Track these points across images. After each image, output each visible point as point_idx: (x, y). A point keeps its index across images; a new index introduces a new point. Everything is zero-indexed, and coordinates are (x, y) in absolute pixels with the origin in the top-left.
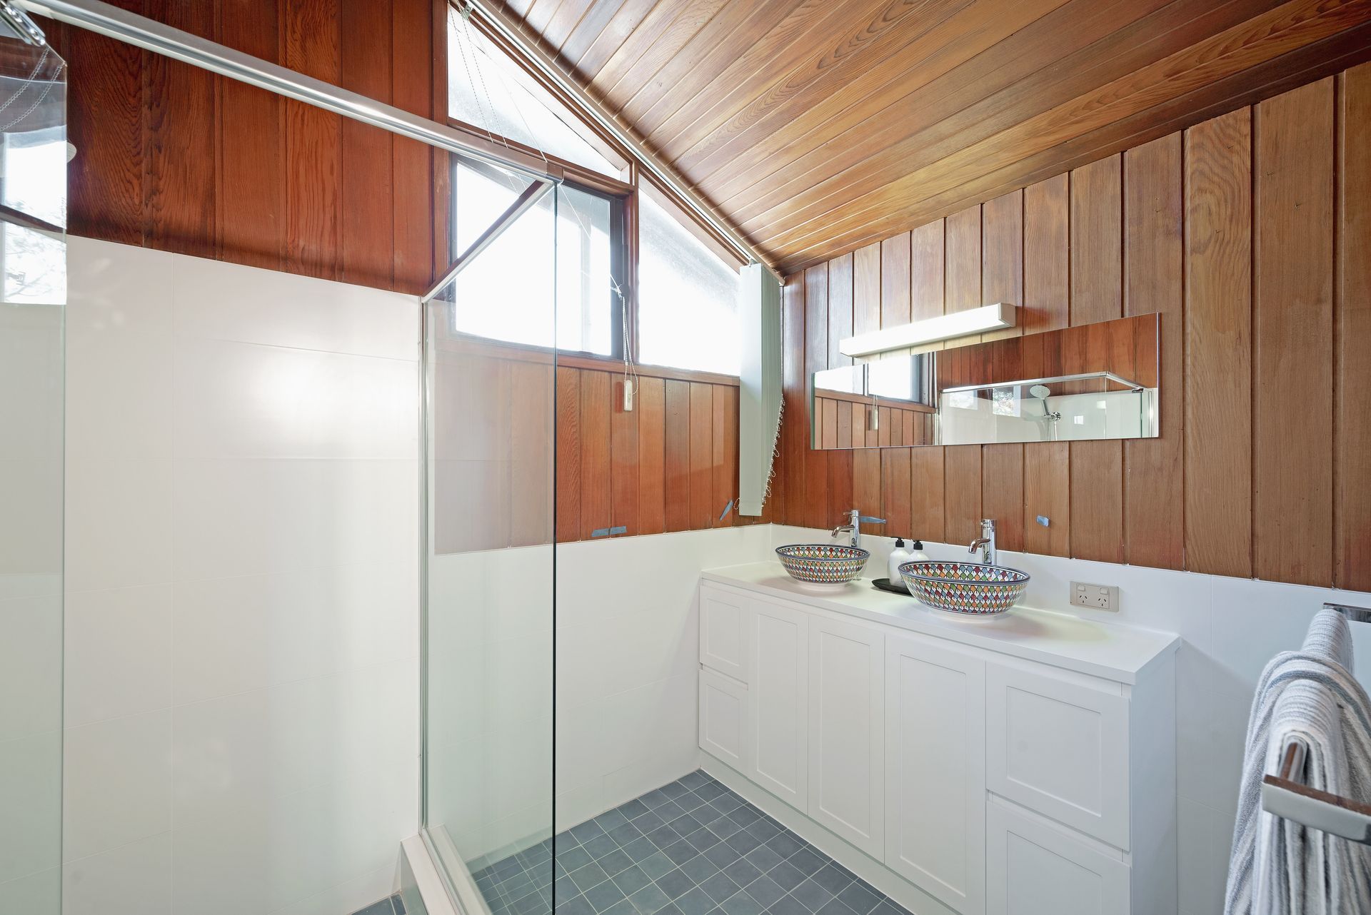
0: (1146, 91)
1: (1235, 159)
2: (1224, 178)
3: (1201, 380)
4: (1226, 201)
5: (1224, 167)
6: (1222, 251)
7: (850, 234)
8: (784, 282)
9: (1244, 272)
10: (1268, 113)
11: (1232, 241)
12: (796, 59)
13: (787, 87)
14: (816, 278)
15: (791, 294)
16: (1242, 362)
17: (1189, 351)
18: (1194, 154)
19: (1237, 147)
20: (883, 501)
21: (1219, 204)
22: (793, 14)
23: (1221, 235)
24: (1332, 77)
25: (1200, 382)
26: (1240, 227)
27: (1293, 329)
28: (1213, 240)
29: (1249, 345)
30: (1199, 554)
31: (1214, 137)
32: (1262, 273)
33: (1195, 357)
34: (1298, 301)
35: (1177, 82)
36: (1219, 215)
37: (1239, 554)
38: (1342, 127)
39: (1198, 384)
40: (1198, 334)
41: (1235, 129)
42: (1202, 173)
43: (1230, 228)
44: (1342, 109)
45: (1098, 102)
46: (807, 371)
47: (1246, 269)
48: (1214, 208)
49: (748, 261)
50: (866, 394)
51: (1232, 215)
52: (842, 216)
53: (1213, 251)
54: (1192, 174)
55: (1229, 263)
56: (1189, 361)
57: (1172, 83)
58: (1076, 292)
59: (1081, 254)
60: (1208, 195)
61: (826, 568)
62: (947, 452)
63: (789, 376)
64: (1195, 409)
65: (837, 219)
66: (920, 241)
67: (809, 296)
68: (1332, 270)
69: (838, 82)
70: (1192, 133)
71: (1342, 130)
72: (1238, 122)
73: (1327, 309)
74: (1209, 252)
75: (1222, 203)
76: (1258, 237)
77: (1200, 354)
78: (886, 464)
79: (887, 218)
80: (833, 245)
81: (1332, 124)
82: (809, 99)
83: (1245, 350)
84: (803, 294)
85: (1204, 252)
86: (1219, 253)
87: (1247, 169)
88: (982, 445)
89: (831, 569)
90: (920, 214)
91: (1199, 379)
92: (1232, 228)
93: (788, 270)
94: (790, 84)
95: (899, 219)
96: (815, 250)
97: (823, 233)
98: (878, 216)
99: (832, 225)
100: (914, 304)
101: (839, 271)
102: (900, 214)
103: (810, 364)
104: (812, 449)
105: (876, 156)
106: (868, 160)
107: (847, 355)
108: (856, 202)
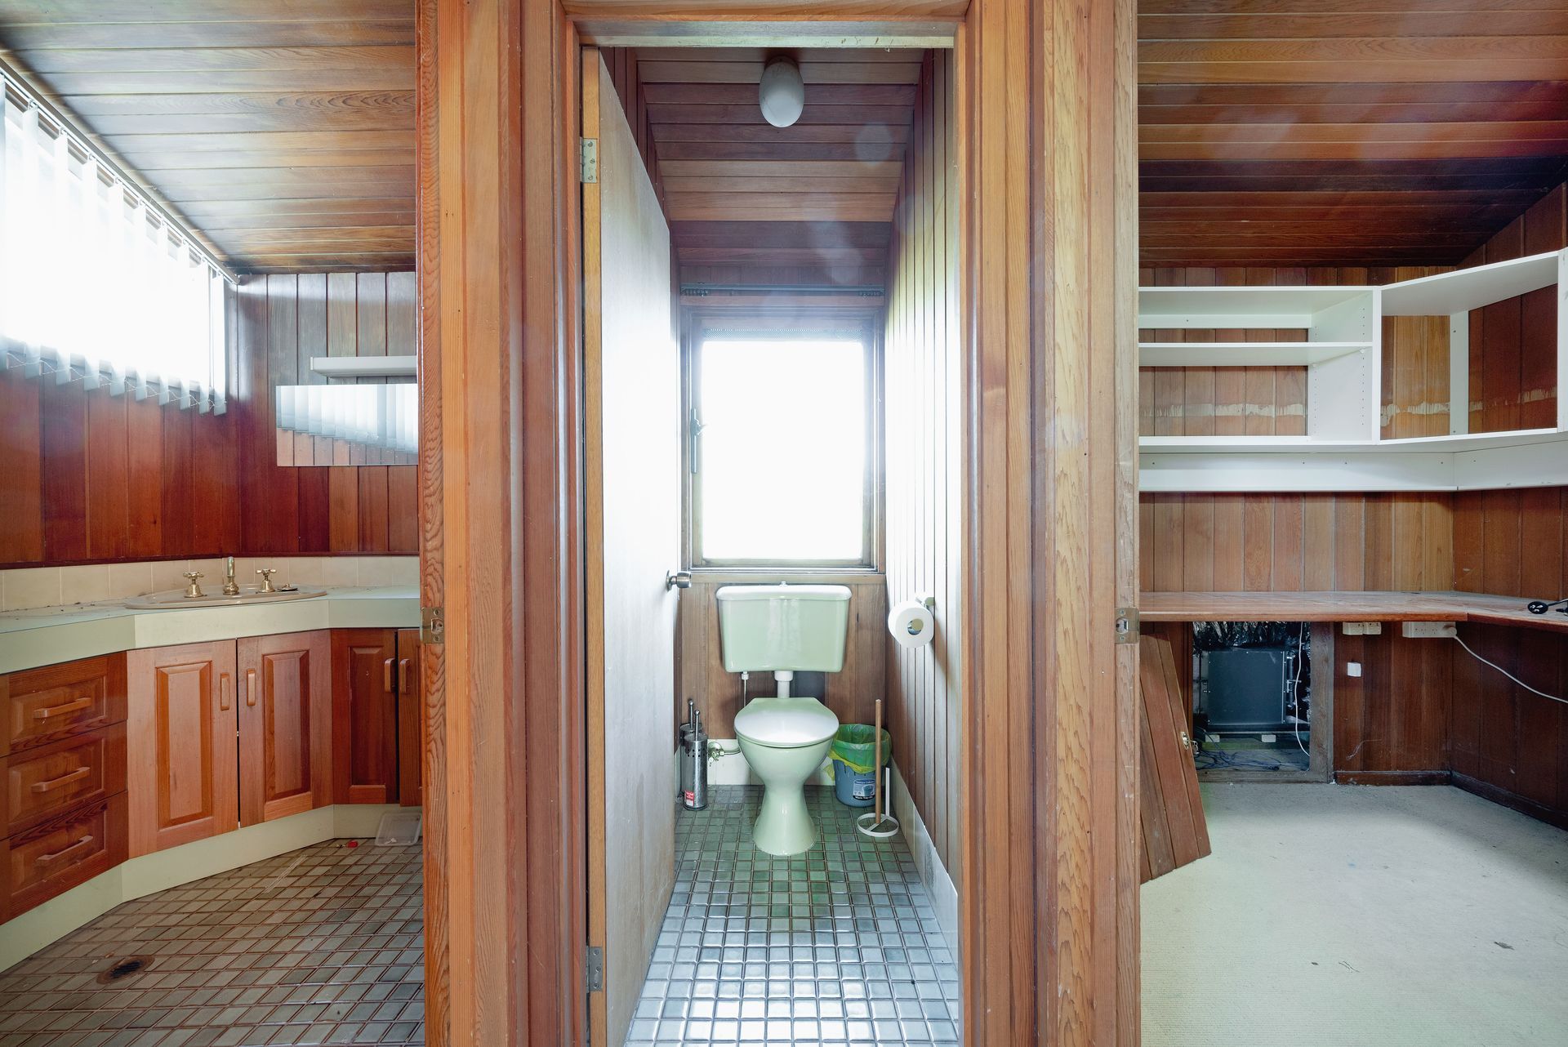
8: (240, 279)
52: (312, 237)
65: (305, 237)
66: (395, 285)
67: (272, 304)
78: (363, 481)
79: (361, 255)
80: (303, 261)
93: (243, 268)
94: (245, 101)
95: (375, 260)
96: (280, 259)
97: (289, 246)
98: (352, 250)
99: (299, 242)
100: (389, 339)
101: (311, 287)
102: (376, 256)
103: (274, 376)
104: (278, 465)
105: (344, 199)
106: (336, 200)
107: (321, 373)
108: (326, 230)
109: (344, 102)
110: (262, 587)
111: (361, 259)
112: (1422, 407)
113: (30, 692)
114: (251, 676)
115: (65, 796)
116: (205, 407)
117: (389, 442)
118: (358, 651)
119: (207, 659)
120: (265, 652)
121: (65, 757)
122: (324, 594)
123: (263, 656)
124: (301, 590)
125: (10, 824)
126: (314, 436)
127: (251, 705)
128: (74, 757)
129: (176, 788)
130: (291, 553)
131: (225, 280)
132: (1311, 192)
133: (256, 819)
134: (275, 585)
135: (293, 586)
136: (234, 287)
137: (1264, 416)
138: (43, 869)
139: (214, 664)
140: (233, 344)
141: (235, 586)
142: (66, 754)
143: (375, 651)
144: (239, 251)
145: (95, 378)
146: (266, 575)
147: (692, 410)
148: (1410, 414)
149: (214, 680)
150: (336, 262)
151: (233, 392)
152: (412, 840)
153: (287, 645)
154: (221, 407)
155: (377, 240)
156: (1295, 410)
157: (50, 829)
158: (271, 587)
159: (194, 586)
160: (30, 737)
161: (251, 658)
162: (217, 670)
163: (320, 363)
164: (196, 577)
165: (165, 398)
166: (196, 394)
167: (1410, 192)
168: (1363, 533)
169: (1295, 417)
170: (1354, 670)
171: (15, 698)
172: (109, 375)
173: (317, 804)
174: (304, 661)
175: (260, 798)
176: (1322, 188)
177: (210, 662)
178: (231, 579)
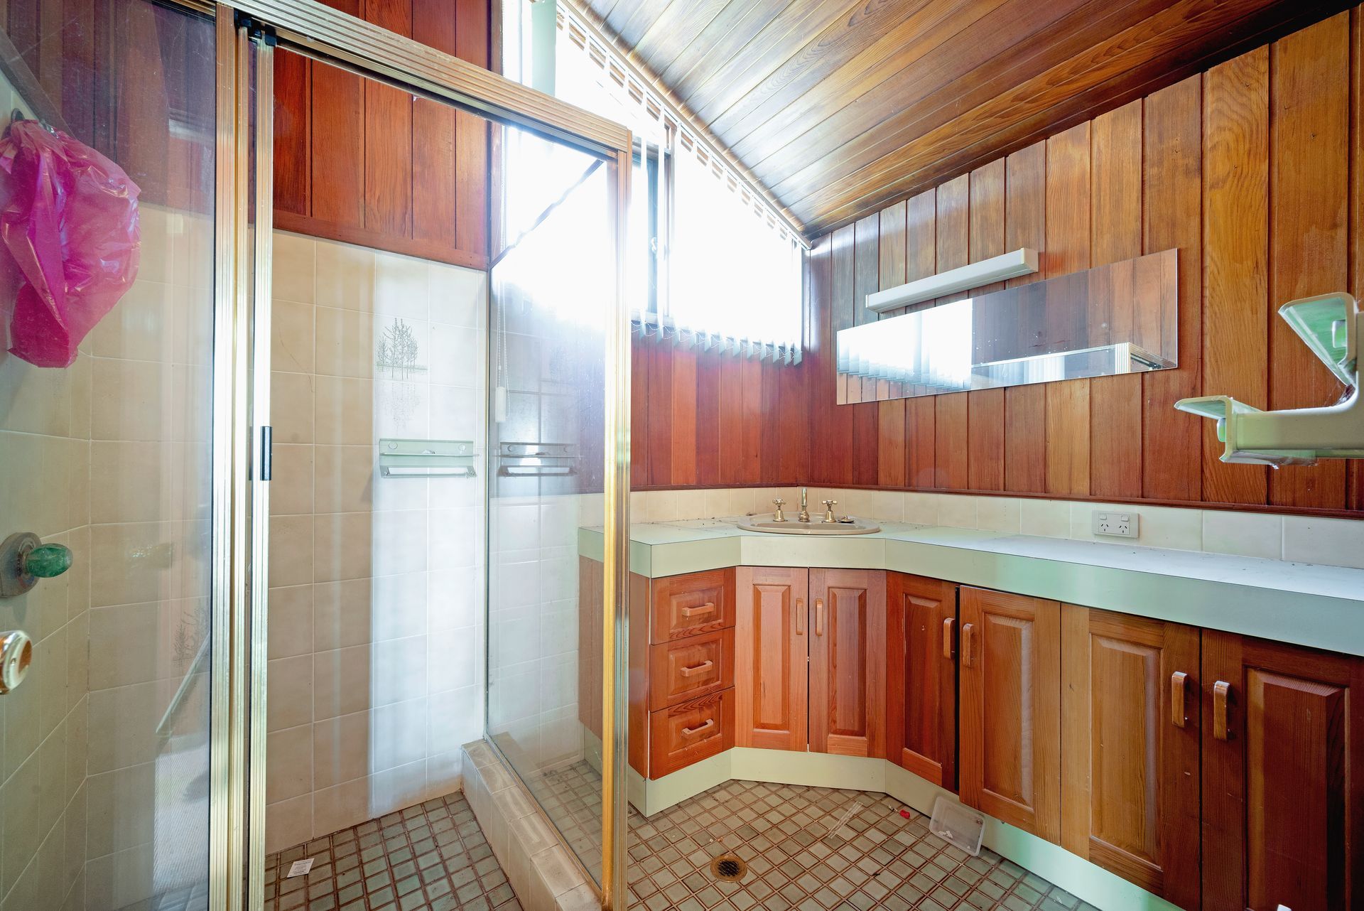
0: (1166, 34)
1: (1254, 96)
2: (1243, 115)
3: (1219, 310)
4: (1244, 137)
5: (1243, 105)
6: (1240, 184)
7: (878, 194)
8: (811, 245)
9: (1262, 204)
10: (1285, 49)
11: (1250, 175)
14: (842, 240)
16: (1258, 288)
17: (1207, 283)
18: (1213, 95)
19: (1255, 85)
20: (907, 450)
21: (1237, 141)
23: (1239, 170)
24: (1347, 11)
25: (1218, 311)
26: (1258, 160)
27: (1309, 254)
28: (1231, 175)
29: (1266, 273)
30: (1216, 477)
31: (1233, 77)
32: (1279, 204)
33: (1213, 289)
34: (1314, 227)
35: (1196, 23)
36: (1238, 150)
37: (1255, 473)
38: (1357, 58)
39: (1216, 314)
40: (1217, 266)
41: (1253, 67)
42: (1220, 112)
43: (1248, 163)
44: (1357, 40)
45: (1119, 47)
47: (1263, 201)
48: (1232, 145)
51: (1250, 151)
52: (869, 175)
53: (1232, 186)
54: (1212, 113)
55: (1247, 196)
56: (1207, 293)
57: (1190, 25)
58: (1097, 235)
59: (1102, 199)
60: (1227, 132)
62: (970, 398)
64: (1213, 338)
65: (864, 178)
66: (944, 197)
67: (835, 257)
68: (1346, 196)
70: (1213, 73)
71: (1358, 61)
72: (1257, 61)
73: (1342, 233)
74: (1227, 186)
75: (1241, 139)
76: (1275, 170)
77: (1218, 285)
78: (911, 413)
79: (913, 176)
80: (859, 205)
81: (1347, 55)
83: (1262, 279)
84: (830, 256)
85: (1222, 187)
86: (1238, 185)
87: (1265, 105)
88: (1005, 388)
90: (945, 169)
91: (1217, 309)
92: (1250, 162)
93: (815, 233)
95: (925, 177)
96: (842, 212)
97: (850, 193)
98: (903, 174)
99: (859, 185)
100: (939, 257)
101: (865, 231)
102: (926, 170)
103: (836, 323)
104: (838, 404)
105: (902, 112)
106: (895, 117)
107: (874, 309)
108: (883, 160)
110: (826, 517)
111: (913, 181)
113: (681, 593)
114: (819, 606)
115: (699, 683)
116: (788, 359)
117: (923, 379)
118: (914, 601)
119: (786, 583)
120: (831, 585)
121: (699, 650)
122: (878, 531)
123: (829, 588)
124: (856, 524)
125: (669, 697)
126: (862, 377)
127: (819, 635)
128: (704, 651)
129: (765, 696)
130: (847, 485)
131: (802, 249)
133: (820, 748)
134: (836, 515)
135: (850, 518)
136: (807, 253)
138: (685, 740)
139: (792, 588)
140: (807, 303)
141: (807, 514)
142: (700, 648)
143: (932, 605)
144: (812, 216)
145: (724, 344)
146: (829, 506)
149: (791, 603)
150: (889, 194)
151: (807, 344)
152: (974, 848)
153: (849, 580)
154: (798, 358)
155: (932, 148)
157: (689, 707)
158: (833, 518)
159: (779, 512)
160: (680, 630)
161: (820, 588)
162: (795, 595)
163: (874, 300)
164: (781, 504)
165: (764, 354)
166: (783, 348)
171: (673, 596)
172: (732, 339)
173: (871, 754)
174: (862, 599)
175: (824, 728)
177: (789, 586)
178: (804, 508)
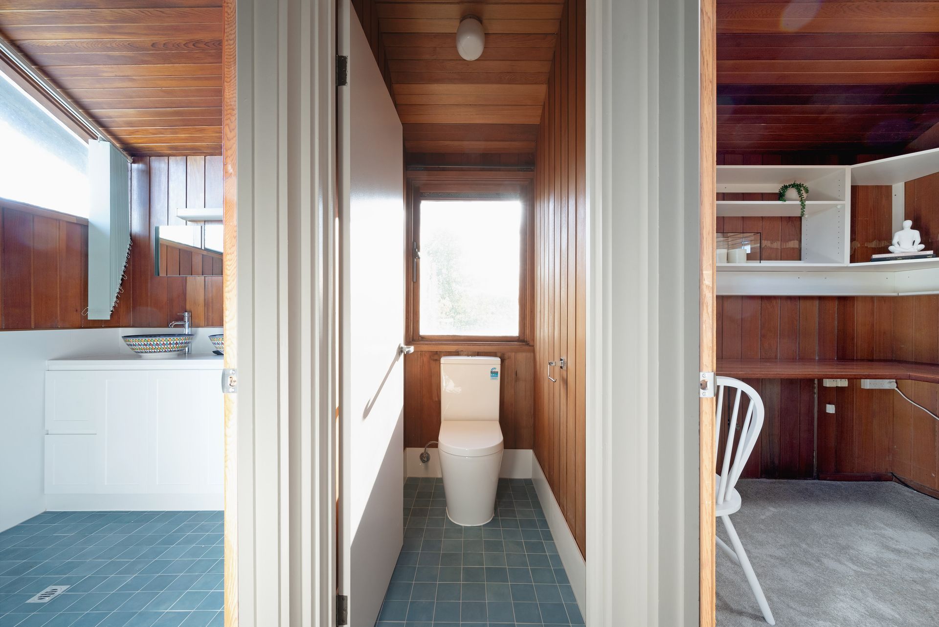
7: (184, 146)
8: (132, 161)
12: (133, 33)
13: (128, 44)
14: (158, 165)
15: (138, 170)
22: (132, 10)
46: (152, 224)
49: (97, 137)
50: (203, 248)
52: (176, 133)
61: (162, 343)
63: (136, 225)
65: (172, 133)
67: (153, 176)
69: (166, 59)
79: (207, 145)
80: (172, 148)
82: (146, 59)
84: (148, 174)
89: (165, 343)
93: (135, 153)
94: (131, 44)
95: (216, 148)
96: (157, 147)
99: (169, 136)
101: (177, 165)
102: (216, 145)
103: (154, 220)
105: (195, 108)
106: (191, 109)
107: (182, 218)
108: (185, 128)
109: (194, 45)
112: (874, 243)
132: (807, 106)
136: (129, 164)
137: (774, 248)
147: (413, 243)
148: (867, 247)
150: (189, 148)
156: (793, 244)
167: (870, 105)
168: (836, 323)
169: (793, 249)
170: (831, 409)
176: (813, 103)
